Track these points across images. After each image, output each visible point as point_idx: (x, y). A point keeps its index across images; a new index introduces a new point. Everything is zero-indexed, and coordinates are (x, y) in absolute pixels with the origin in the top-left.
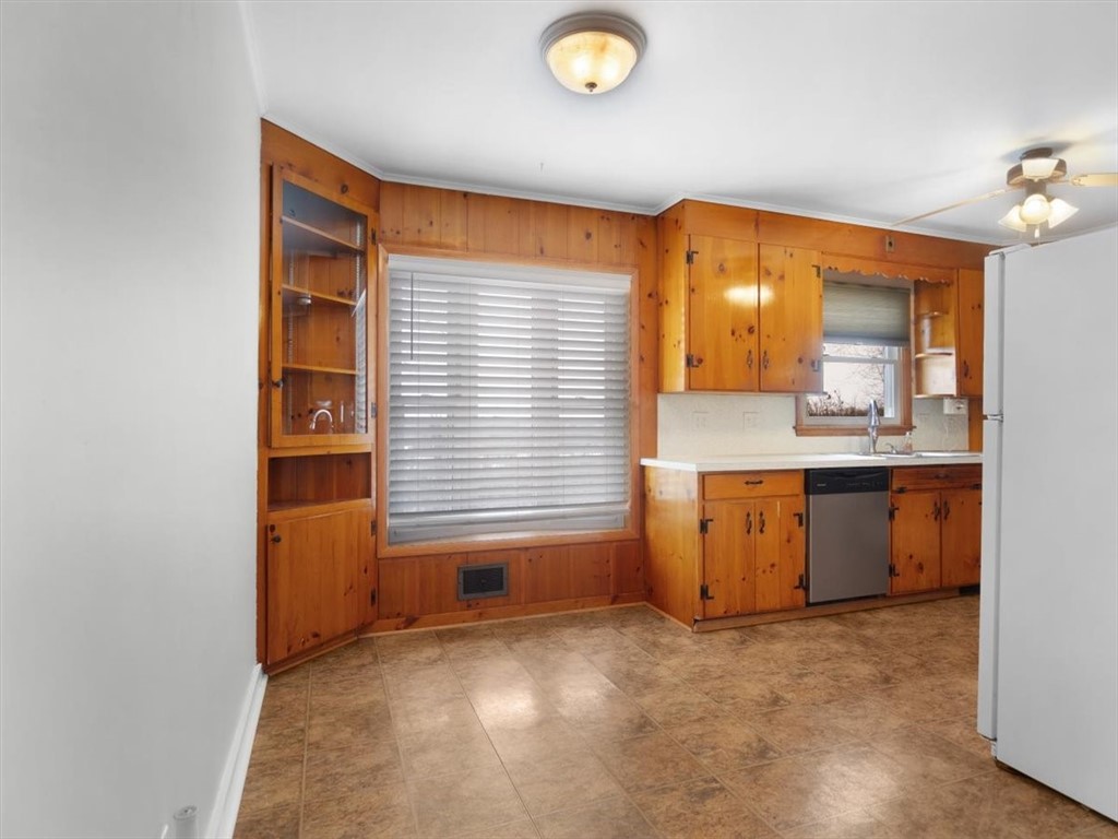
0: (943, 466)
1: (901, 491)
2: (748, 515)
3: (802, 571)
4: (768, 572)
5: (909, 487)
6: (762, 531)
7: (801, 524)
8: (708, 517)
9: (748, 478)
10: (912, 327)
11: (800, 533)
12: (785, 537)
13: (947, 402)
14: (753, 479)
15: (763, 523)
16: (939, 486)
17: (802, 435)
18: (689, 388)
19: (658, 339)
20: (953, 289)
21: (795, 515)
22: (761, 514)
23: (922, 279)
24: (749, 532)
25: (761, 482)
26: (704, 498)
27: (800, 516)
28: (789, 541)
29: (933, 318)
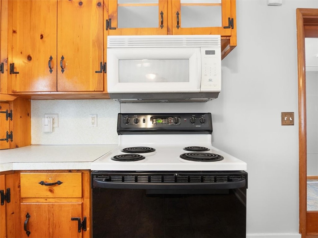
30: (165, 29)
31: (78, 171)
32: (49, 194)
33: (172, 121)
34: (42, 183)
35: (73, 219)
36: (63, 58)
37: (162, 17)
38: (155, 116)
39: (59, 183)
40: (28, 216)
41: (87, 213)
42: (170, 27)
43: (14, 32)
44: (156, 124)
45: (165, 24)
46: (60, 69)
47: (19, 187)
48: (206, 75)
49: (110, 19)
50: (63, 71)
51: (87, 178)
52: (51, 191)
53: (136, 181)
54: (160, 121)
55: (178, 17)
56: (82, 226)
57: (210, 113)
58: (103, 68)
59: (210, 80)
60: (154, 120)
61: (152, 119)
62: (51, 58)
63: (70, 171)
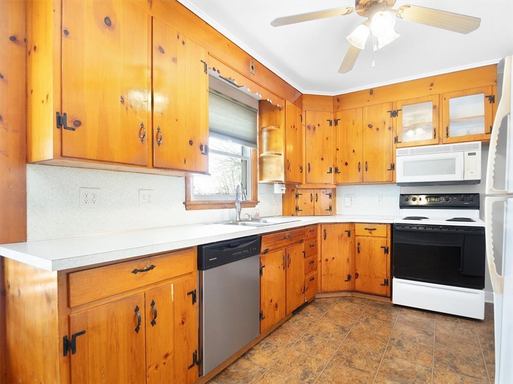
0: (287, 230)
1: (266, 251)
2: (137, 309)
3: (194, 347)
4: (161, 366)
5: (270, 248)
6: (153, 323)
7: (194, 301)
8: (76, 329)
9: (135, 266)
10: (258, 136)
11: (193, 310)
12: (179, 320)
13: (276, 186)
14: (144, 265)
15: (155, 314)
16: (285, 244)
17: (190, 209)
18: (61, 154)
19: (27, 96)
20: (283, 112)
21: (189, 294)
22: (153, 304)
23: (268, 100)
24: (137, 330)
25: (152, 267)
26: (69, 306)
27: (193, 293)
28: (183, 323)
29: (269, 131)
30: (437, 139)
31: (385, 224)
32: (370, 235)
33: (443, 199)
34: (366, 229)
35: (382, 247)
36: (366, 163)
37: (435, 131)
38: (429, 196)
39: (375, 229)
40: (359, 244)
41: (389, 245)
42: (441, 137)
43: (338, 149)
44: (430, 201)
45: (437, 136)
46: (365, 169)
47: (354, 230)
48: (468, 169)
49: (397, 137)
50: (366, 170)
51: (389, 227)
52: (370, 233)
53: (418, 228)
54: (433, 199)
55: (447, 130)
56: (386, 251)
57: (479, 194)
58: (393, 167)
59: (472, 173)
60: (429, 199)
61: (426, 198)
62: (359, 163)
63: (380, 224)
